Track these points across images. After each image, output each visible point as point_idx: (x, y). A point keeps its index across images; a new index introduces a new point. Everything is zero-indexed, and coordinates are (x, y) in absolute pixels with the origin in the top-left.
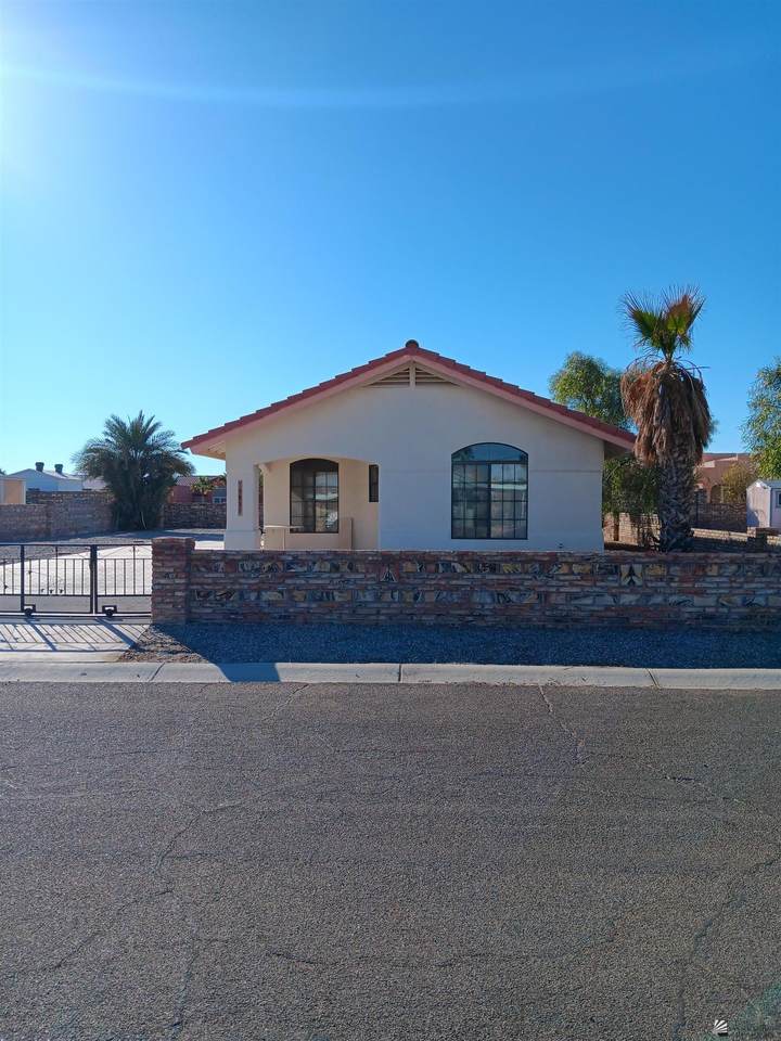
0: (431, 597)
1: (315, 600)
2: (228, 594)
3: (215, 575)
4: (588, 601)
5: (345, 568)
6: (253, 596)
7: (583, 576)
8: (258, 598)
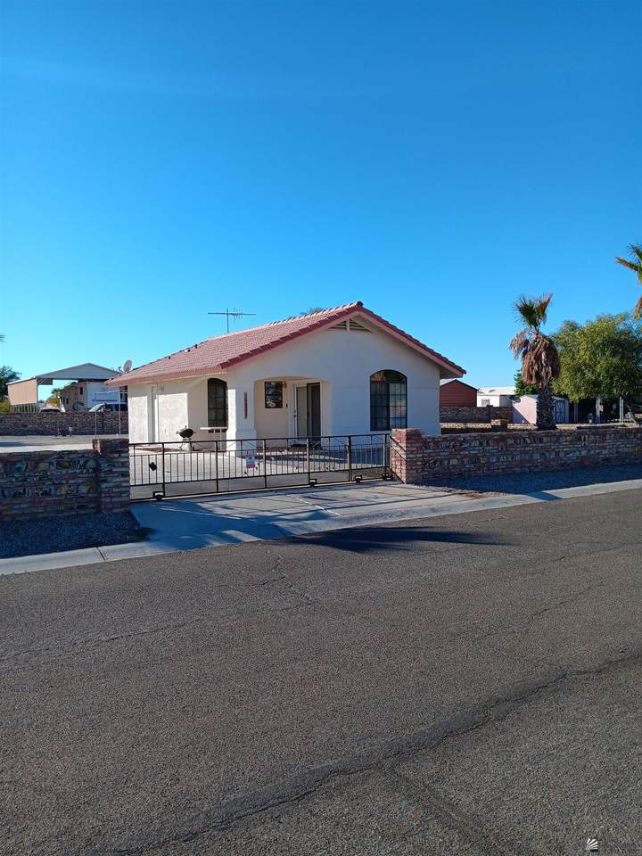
0: (518, 458)
1: (472, 463)
2: (435, 463)
3: (428, 451)
4: (572, 455)
5: (485, 444)
6: (446, 463)
7: (571, 442)
8: (448, 463)
